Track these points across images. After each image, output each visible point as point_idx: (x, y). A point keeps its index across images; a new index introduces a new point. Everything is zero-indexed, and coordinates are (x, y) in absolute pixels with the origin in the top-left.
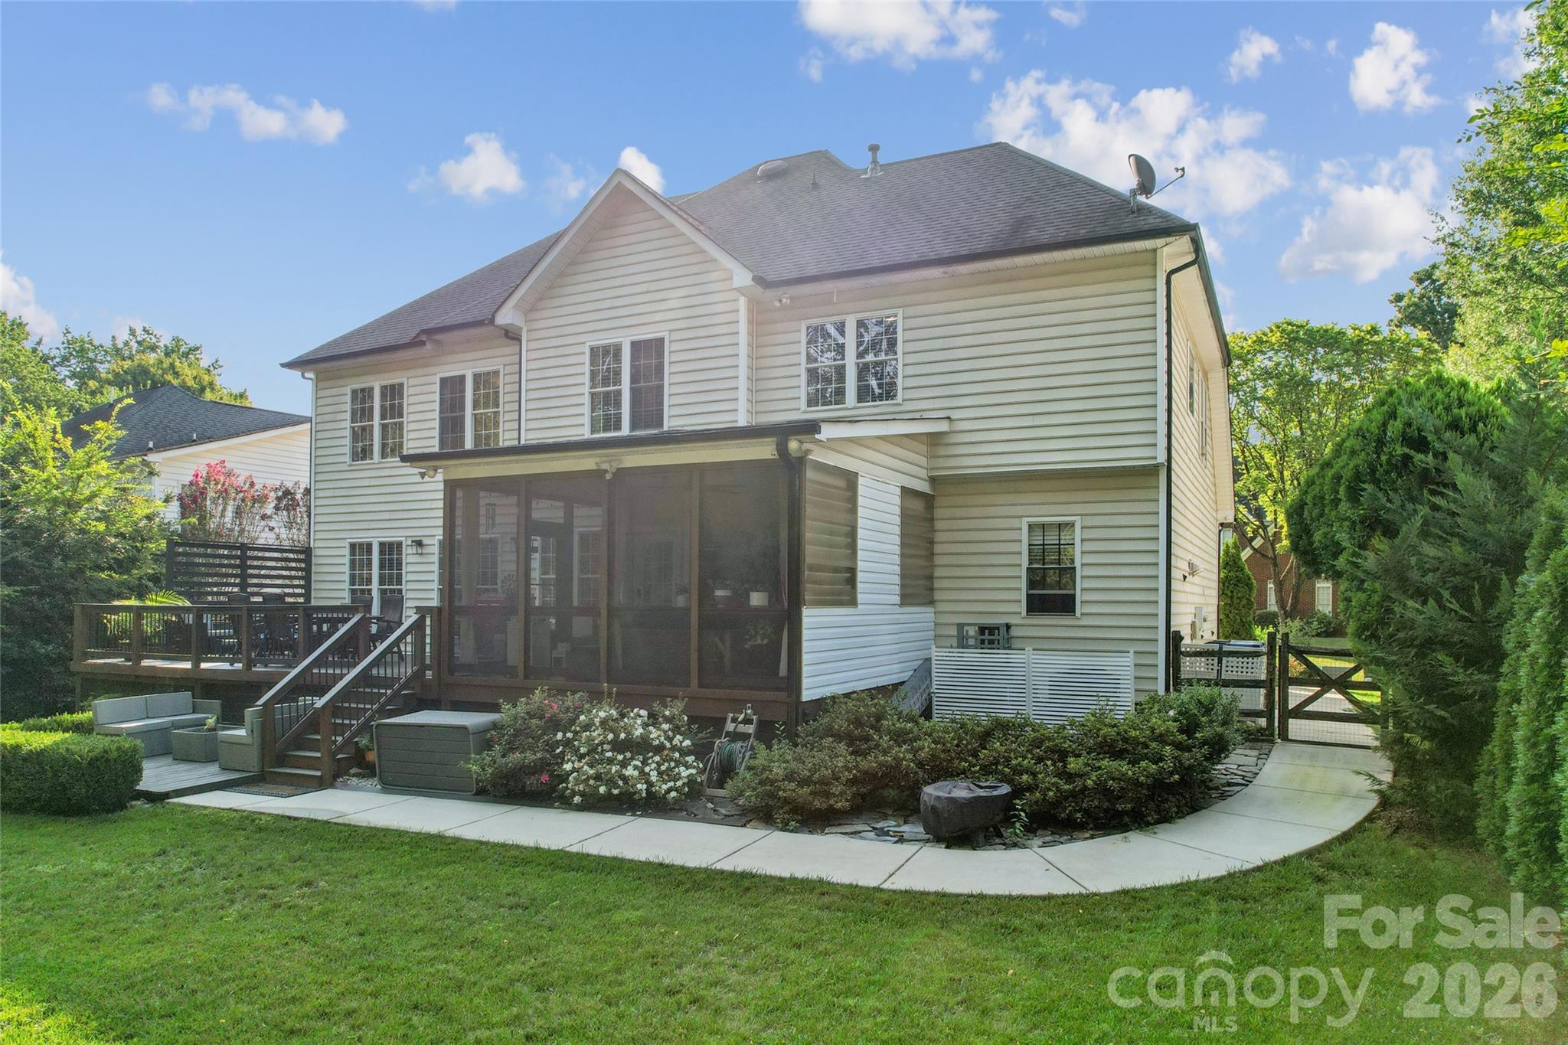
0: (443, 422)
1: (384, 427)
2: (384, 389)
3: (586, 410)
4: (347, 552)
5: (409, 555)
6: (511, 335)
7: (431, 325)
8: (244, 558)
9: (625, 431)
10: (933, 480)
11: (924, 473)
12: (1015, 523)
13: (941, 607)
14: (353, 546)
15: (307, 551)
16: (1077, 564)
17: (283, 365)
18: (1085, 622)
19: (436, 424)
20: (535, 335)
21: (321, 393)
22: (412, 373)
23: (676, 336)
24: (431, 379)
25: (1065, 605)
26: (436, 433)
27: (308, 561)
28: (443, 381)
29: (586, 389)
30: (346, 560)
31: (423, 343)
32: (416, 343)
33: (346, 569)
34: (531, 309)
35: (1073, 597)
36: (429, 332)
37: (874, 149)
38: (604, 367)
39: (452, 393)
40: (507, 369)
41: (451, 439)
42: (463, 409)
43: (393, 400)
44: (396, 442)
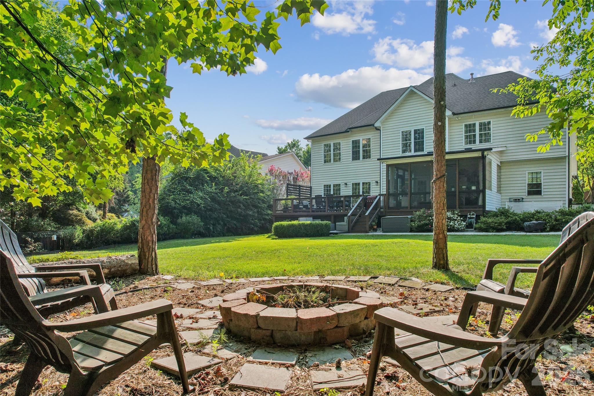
0: (353, 152)
1: (334, 154)
2: (334, 144)
3: (401, 147)
4: (323, 187)
5: (342, 188)
6: (378, 129)
7: (351, 127)
8: (299, 189)
9: (413, 153)
10: (501, 162)
11: (499, 161)
12: (524, 172)
13: (503, 195)
14: (325, 185)
15: (311, 187)
16: (542, 182)
17: (304, 138)
18: (545, 196)
19: (351, 153)
20: (385, 129)
21: (314, 145)
22: (343, 139)
23: (427, 128)
24: (349, 141)
25: (539, 193)
26: (351, 155)
27: (311, 190)
28: (352, 141)
29: (401, 142)
30: (323, 189)
31: (349, 132)
32: (346, 131)
34: (383, 122)
35: (541, 191)
36: (350, 129)
37: (472, 74)
38: (406, 136)
39: (356, 144)
40: (373, 138)
41: (356, 156)
42: (359, 148)
43: (337, 147)
44: (338, 158)
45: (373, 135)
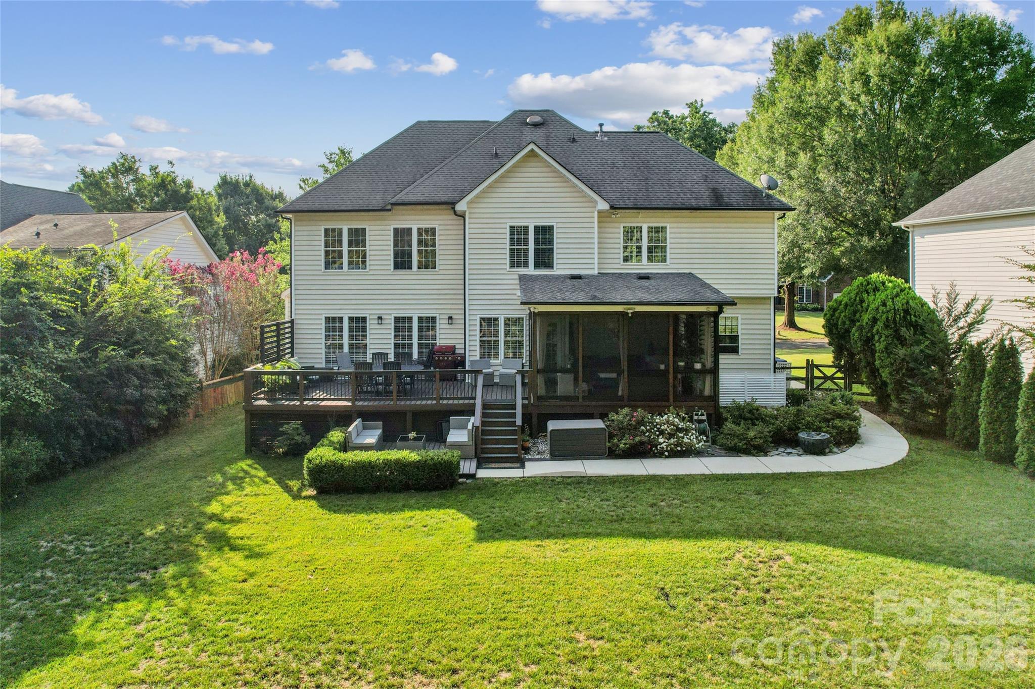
0: (396, 252)
1: (350, 252)
2: (350, 230)
3: (507, 256)
4: (323, 321)
5: (371, 325)
6: (458, 215)
7: (394, 200)
8: (278, 330)
9: (531, 270)
14: (327, 318)
16: (739, 334)
18: (742, 357)
19: (392, 253)
20: (475, 215)
21: (299, 228)
22: (373, 223)
23: (559, 225)
24: (388, 228)
25: (734, 350)
26: (392, 258)
27: (292, 327)
28: (395, 229)
29: (507, 246)
30: (323, 326)
31: (390, 210)
32: (384, 209)
33: (323, 331)
34: (471, 202)
36: (393, 204)
37: (601, 125)
38: (518, 234)
39: (402, 235)
40: (441, 227)
41: (402, 262)
42: (410, 246)
43: (358, 237)
44: (359, 261)
45: (442, 222)
